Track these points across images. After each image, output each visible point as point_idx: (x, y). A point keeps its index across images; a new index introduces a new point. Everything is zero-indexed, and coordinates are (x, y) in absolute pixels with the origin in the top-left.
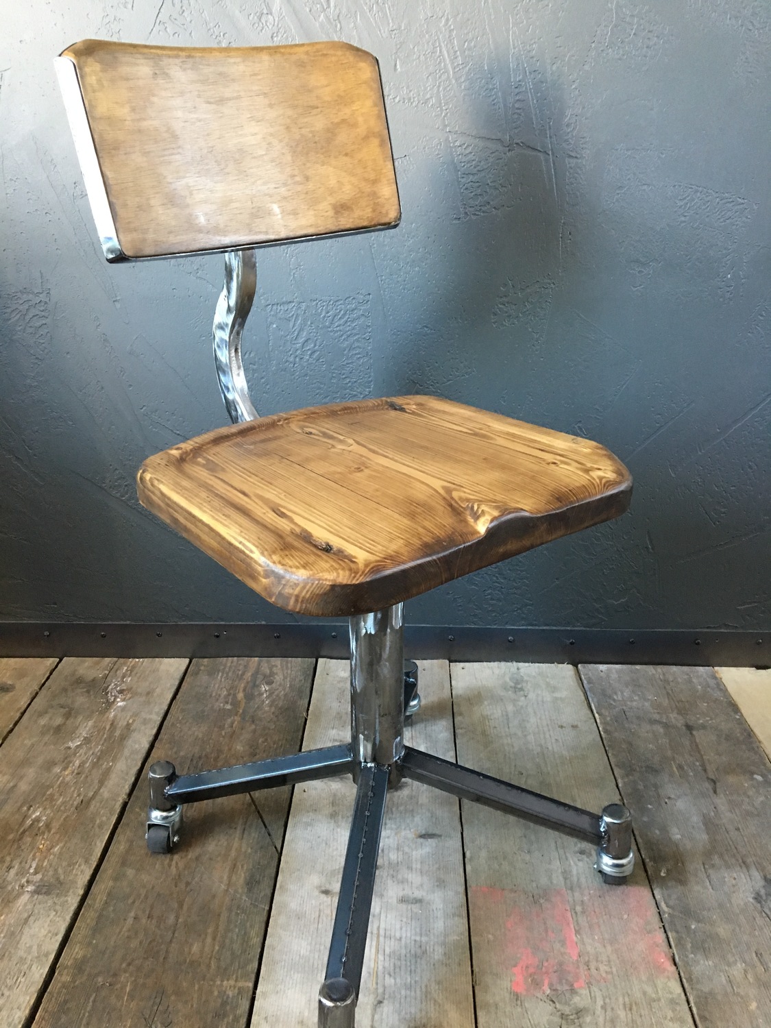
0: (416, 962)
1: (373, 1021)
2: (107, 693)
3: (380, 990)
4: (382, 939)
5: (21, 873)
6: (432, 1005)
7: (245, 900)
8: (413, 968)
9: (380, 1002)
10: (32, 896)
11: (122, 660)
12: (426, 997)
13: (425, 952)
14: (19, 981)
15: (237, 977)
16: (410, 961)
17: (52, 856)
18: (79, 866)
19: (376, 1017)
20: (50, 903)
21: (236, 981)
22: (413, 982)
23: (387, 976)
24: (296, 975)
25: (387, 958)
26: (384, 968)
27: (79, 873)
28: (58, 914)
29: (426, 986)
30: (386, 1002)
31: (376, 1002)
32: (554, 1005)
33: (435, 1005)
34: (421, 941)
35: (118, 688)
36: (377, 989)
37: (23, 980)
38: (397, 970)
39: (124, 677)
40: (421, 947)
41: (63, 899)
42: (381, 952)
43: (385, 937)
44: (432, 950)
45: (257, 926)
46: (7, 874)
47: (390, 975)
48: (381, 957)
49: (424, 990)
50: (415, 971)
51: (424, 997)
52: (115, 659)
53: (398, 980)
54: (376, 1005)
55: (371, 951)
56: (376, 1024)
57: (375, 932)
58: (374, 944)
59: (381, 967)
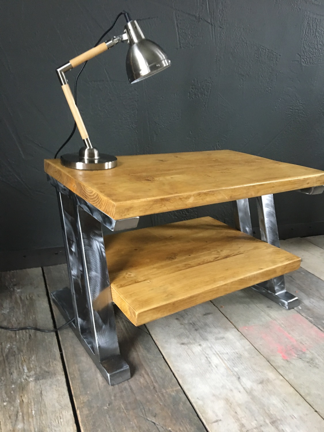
0: (240, 360)
1: (242, 386)
3: (235, 374)
4: (220, 355)
5: (20, 373)
9: (239, 378)
10: (36, 382)
11: (4, 273)
13: (241, 355)
14: (60, 422)
15: (171, 386)
16: (238, 360)
17: (33, 362)
18: (52, 362)
19: (242, 384)
20: (49, 382)
21: (172, 388)
22: (245, 367)
23: (234, 368)
24: (196, 378)
25: (228, 361)
26: (230, 365)
27: (55, 365)
28: (58, 386)
29: (252, 367)
30: (241, 377)
32: (302, 360)
33: (260, 372)
34: (236, 352)
35: (12, 284)
37: (62, 420)
38: (236, 365)
39: (11, 279)
40: (237, 354)
41: (55, 379)
42: (224, 360)
44: (243, 354)
45: (162, 365)
46: (12, 376)
48: (226, 362)
49: (252, 369)
51: (254, 371)
53: (239, 368)
54: (238, 379)
55: (219, 361)
56: (244, 386)
57: (215, 353)
58: (219, 357)
59: (229, 366)
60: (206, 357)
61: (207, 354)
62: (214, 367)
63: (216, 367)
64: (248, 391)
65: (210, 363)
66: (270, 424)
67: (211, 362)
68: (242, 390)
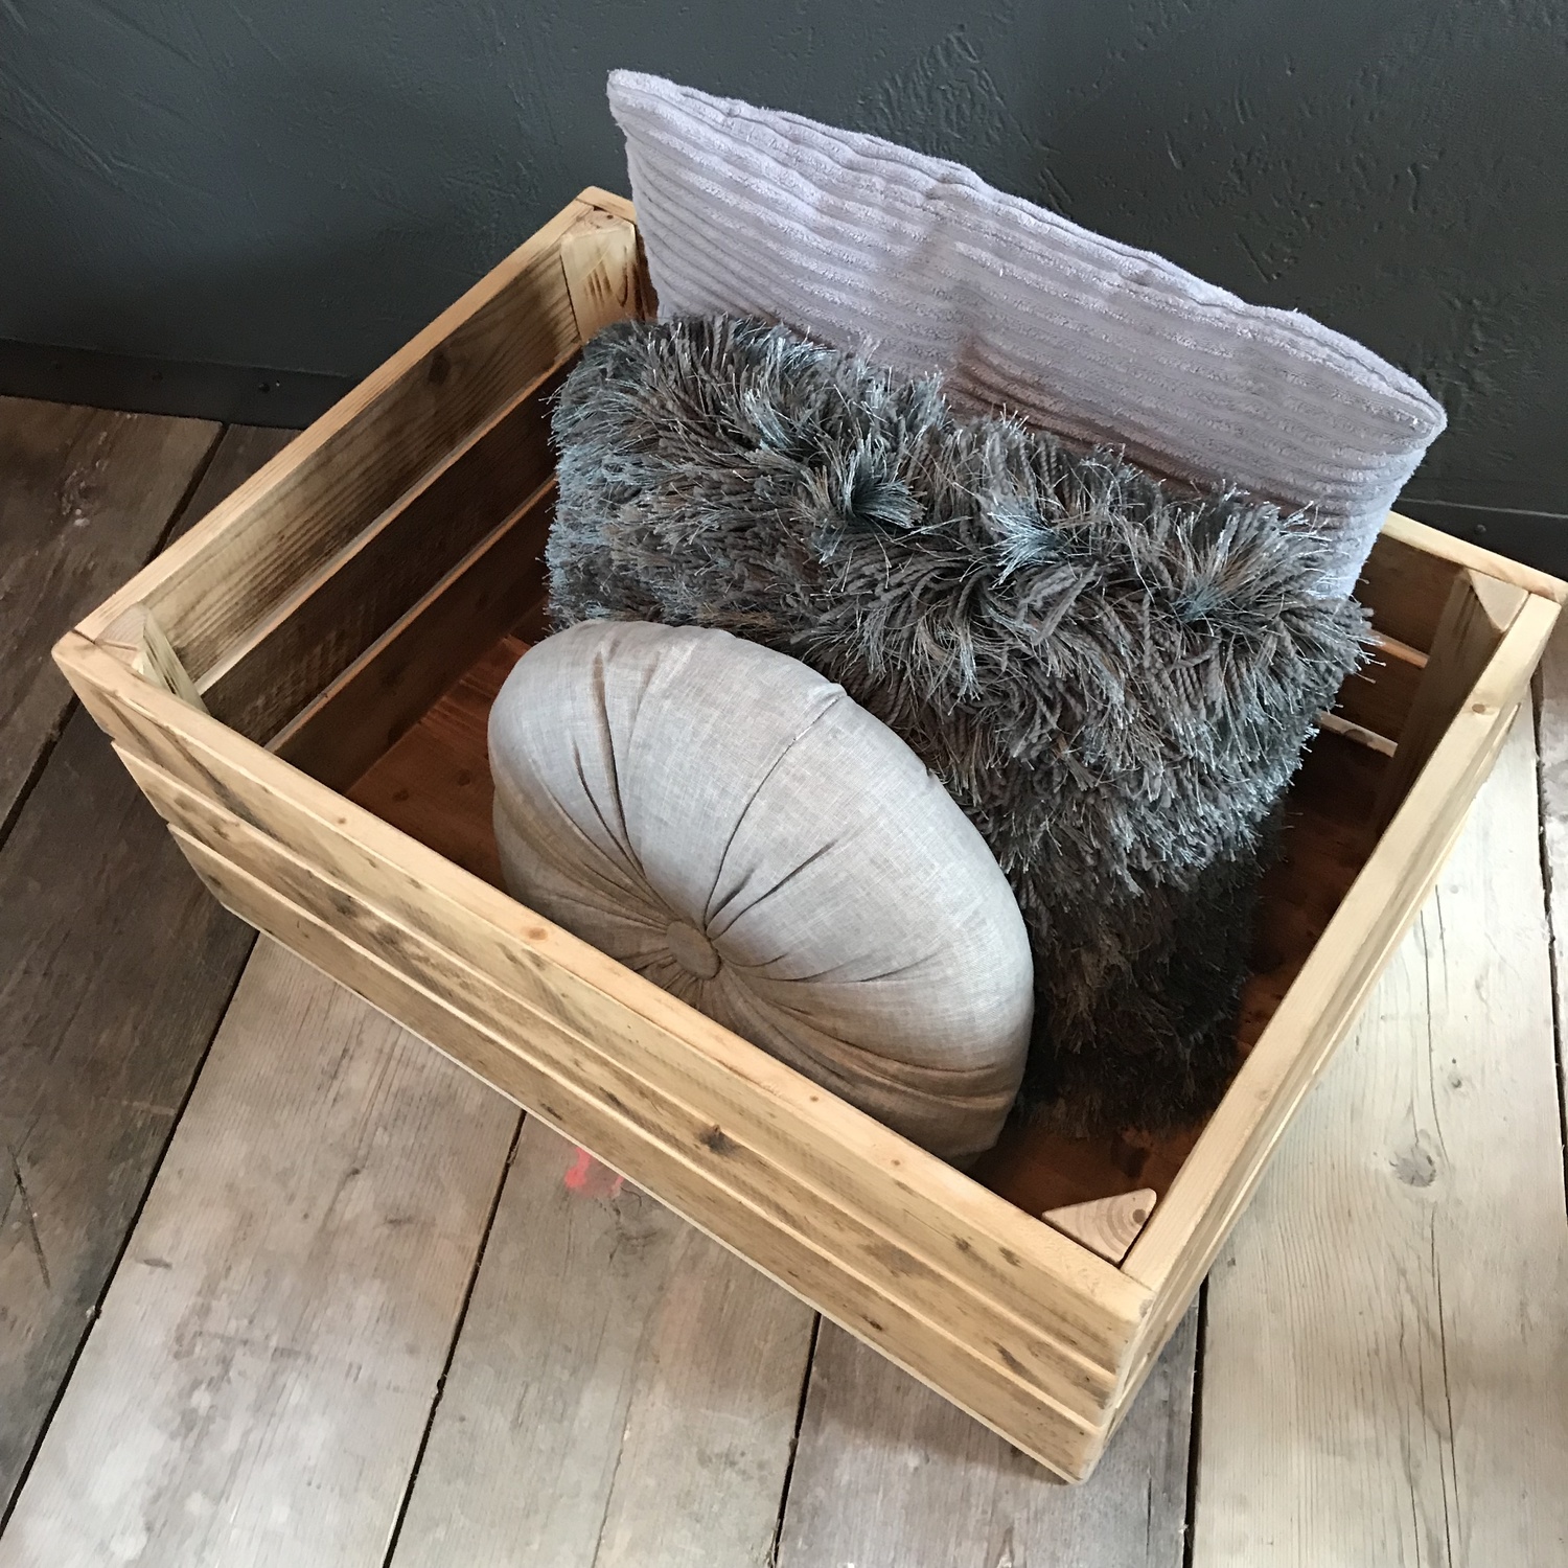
0: (433, 1113)
1: (334, 1202)
2: (61, 495)
3: (362, 1153)
4: (393, 1063)
6: (432, 1188)
7: (200, 964)
8: (424, 1123)
9: (356, 1172)
11: (102, 413)
12: (428, 1173)
13: (451, 1098)
15: (155, 1097)
16: (425, 1110)
19: (342, 1194)
21: (153, 1103)
22: (417, 1145)
23: (380, 1130)
24: (244, 1106)
25: (391, 1099)
26: (381, 1114)
29: (434, 1156)
30: (364, 1172)
31: (350, 1170)
32: (616, 1217)
33: (436, 1187)
35: (83, 484)
36: (359, 1148)
38: (399, 1123)
39: (96, 458)
40: (449, 1086)
42: (385, 1086)
43: (399, 1061)
44: (464, 1096)
45: (207, 1012)
47: (386, 1129)
48: (381, 1096)
49: (428, 1160)
50: (426, 1127)
51: (424, 1174)
52: (90, 409)
53: (395, 1139)
54: (348, 1176)
55: (369, 1083)
56: (338, 1207)
57: (387, 1050)
58: (379, 1070)
59: (375, 1113)
60: (345, 1051)
61: (360, 1043)
62: (331, 1095)
63: (335, 1100)
64: (331, 1227)
65: (334, 1076)
66: (272, 1351)
67: (341, 1076)
68: (319, 1213)
